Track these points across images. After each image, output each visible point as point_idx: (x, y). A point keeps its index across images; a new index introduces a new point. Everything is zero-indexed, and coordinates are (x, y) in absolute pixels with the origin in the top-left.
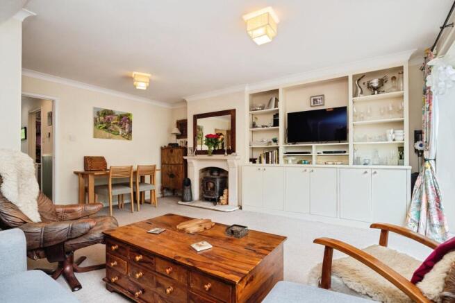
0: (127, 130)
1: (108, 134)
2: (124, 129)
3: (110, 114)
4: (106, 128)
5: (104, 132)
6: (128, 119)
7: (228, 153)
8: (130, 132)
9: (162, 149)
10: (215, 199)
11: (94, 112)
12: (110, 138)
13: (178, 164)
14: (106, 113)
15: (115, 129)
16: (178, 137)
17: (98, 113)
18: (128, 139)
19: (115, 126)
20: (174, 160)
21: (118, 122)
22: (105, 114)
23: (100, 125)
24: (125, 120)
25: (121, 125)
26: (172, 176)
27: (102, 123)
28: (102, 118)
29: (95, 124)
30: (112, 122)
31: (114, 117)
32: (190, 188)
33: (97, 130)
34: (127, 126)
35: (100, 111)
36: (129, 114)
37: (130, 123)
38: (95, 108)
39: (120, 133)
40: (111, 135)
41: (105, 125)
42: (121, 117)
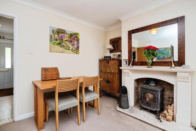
0: (76, 46)
1: (61, 49)
2: (73, 45)
3: (62, 33)
4: (59, 44)
5: (58, 48)
6: (77, 37)
7: (175, 65)
8: (78, 48)
9: (100, 61)
10: (156, 111)
11: (50, 30)
12: (62, 52)
13: (113, 73)
14: (60, 32)
15: (67, 45)
16: (111, 51)
17: (53, 31)
18: (76, 53)
19: (67, 42)
20: (110, 70)
21: (69, 39)
22: (58, 32)
23: (54, 42)
24: (74, 37)
25: (71, 42)
26: (108, 82)
27: (56, 40)
28: (56, 36)
29: (51, 41)
30: (64, 39)
31: (66, 35)
32: (127, 97)
33: (52, 45)
34: (75, 43)
35: (55, 29)
36: (77, 34)
37: (78, 40)
38: (50, 27)
39: (71, 49)
40: (64, 49)
41: (58, 42)
42: (71, 35)
